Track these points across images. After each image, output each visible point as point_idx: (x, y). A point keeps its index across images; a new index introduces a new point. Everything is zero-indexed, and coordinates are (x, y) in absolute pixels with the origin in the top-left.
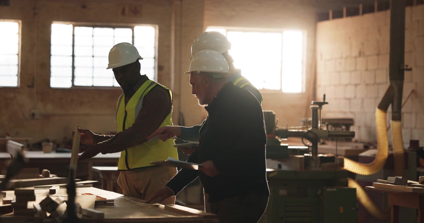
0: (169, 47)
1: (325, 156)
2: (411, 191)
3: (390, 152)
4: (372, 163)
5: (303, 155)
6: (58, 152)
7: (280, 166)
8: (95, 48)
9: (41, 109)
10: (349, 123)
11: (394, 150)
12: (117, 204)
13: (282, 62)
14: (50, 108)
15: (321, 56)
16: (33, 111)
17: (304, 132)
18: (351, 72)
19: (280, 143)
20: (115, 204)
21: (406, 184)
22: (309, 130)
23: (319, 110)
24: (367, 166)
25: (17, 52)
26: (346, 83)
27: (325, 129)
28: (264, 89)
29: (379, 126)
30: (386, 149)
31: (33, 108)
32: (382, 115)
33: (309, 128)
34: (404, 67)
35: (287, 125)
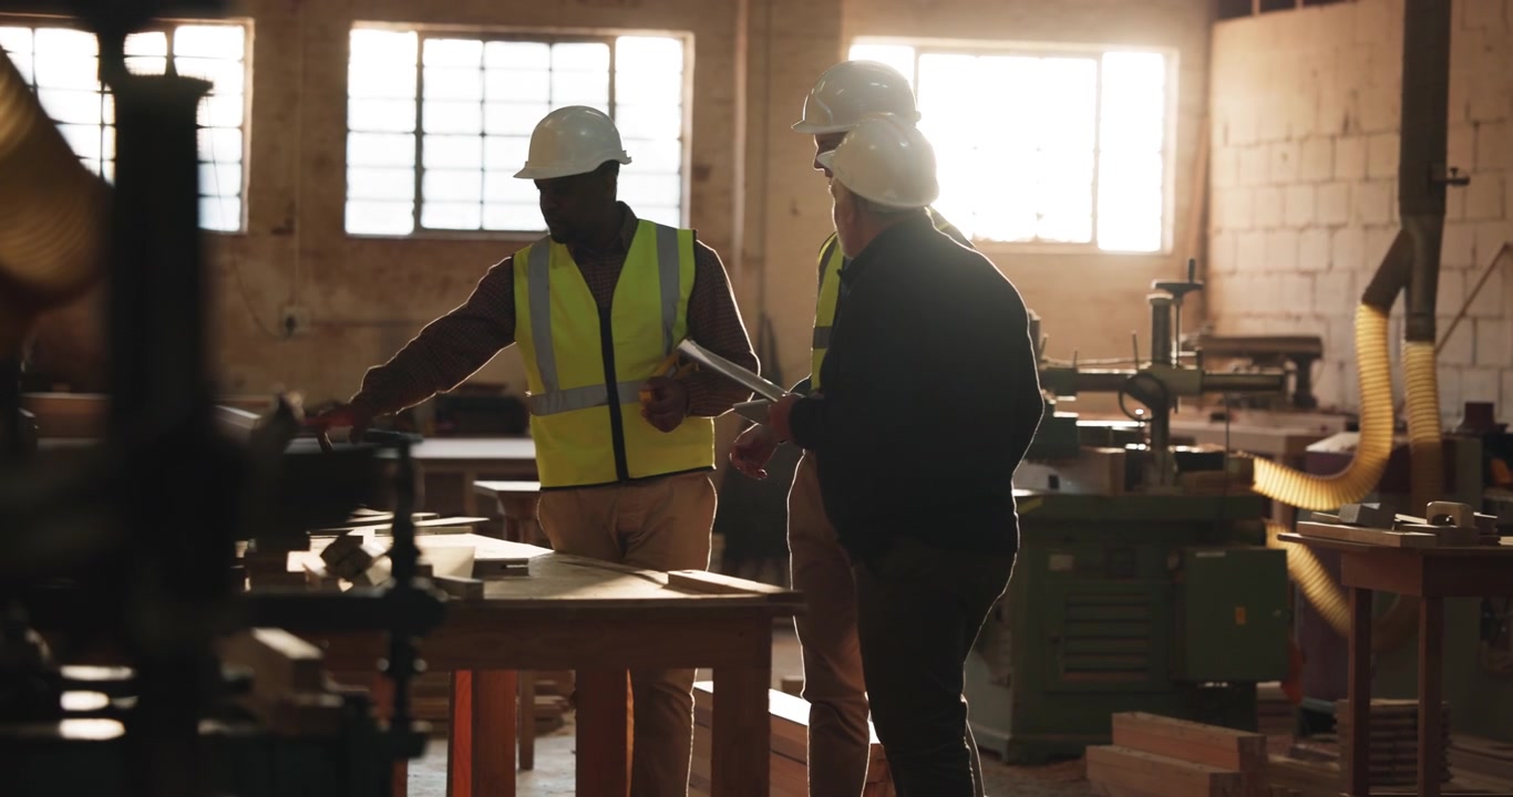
0: (729, 102)
1: (1195, 450)
2: (1397, 544)
3: (1400, 440)
4: (1342, 473)
5: (1123, 446)
7: (1053, 482)
8: (488, 106)
9: (314, 303)
10: (1305, 351)
11: (1410, 433)
12: (538, 571)
13: (1097, 152)
14: (343, 302)
15: (1227, 131)
16: (290, 311)
17: (1126, 375)
18: (1316, 184)
19: (1051, 408)
20: (530, 573)
21: (1390, 523)
22: (1143, 370)
23: (1173, 309)
24: (1327, 482)
25: (239, 122)
26: (1301, 220)
27: (1192, 367)
28: (1037, 242)
29: (1366, 359)
30: (1386, 429)
31: (291, 302)
32: (1372, 325)
33: (1143, 362)
34: (1445, 172)
35: (1076, 353)
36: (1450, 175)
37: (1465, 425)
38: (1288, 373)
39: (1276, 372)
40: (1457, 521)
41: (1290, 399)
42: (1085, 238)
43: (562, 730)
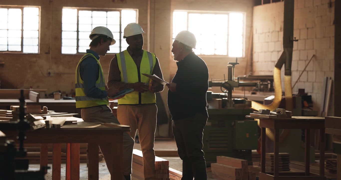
0: (146, 24)
3: (284, 97)
4: (271, 104)
5: (222, 98)
6: (65, 99)
8: (93, 25)
9: (55, 69)
11: (286, 95)
13: (228, 35)
14: (61, 69)
15: (256, 30)
16: (49, 71)
17: (222, 83)
18: (275, 42)
20: (78, 124)
21: (269, 113)
22: (226, 82)
23: (233, 68)
25: (38, 29)
26: (272, 50)
27: (237, 81)
28: (215, 55)
29: (276, 79)
30: (280, 95)
31: (49, 69)
32: (278, 72)
33: (226, 80)
34: (293, 38)
35: (212, 78)
36: (294, 39)
37: (298, 94)
38: (268, 83)
39: (266, 83)
40: (282, 113)
41: (269, 89)
42: (226, 54)
43: (102, 161)
